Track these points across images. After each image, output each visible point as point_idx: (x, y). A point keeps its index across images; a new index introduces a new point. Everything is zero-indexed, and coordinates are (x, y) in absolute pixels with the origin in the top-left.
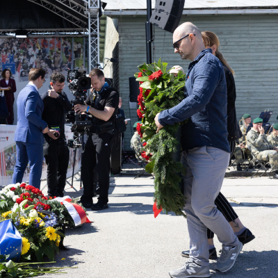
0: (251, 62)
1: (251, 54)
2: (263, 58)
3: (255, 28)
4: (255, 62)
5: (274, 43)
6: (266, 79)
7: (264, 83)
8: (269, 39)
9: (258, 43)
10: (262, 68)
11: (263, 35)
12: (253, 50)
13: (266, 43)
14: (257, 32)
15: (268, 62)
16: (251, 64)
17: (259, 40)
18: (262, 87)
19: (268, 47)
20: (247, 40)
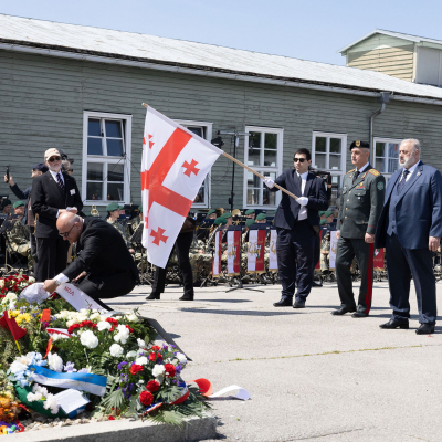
0: (14, 122)
1: (15, 110)
2: (30, 117)
3: (21, 73)
4: (20, 122)
5: (45, 97)
6: (34, 149)
7: (32, 154)
8: (40, 91)
9: (24, 95)
10: (28, 132)
11: (32, 84)
12: (17, 105)
13: (35, 96)
14: (24, 79)
15: (37, 123)
16: (15, 125)
17: (25, 90)
18: (28, 160)
19: (38, 102)
20: (10, 88)
